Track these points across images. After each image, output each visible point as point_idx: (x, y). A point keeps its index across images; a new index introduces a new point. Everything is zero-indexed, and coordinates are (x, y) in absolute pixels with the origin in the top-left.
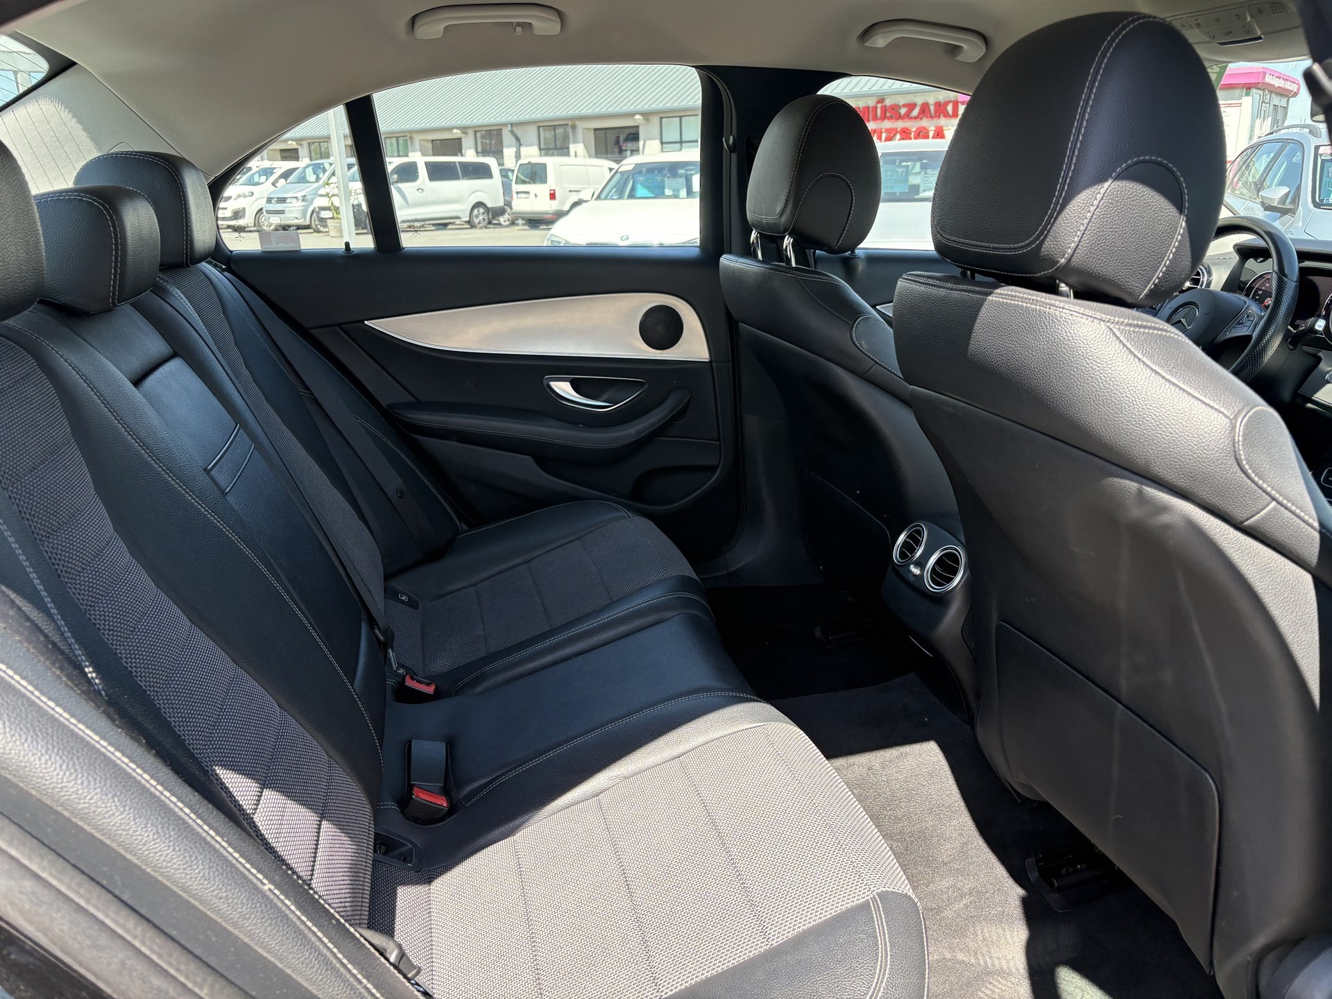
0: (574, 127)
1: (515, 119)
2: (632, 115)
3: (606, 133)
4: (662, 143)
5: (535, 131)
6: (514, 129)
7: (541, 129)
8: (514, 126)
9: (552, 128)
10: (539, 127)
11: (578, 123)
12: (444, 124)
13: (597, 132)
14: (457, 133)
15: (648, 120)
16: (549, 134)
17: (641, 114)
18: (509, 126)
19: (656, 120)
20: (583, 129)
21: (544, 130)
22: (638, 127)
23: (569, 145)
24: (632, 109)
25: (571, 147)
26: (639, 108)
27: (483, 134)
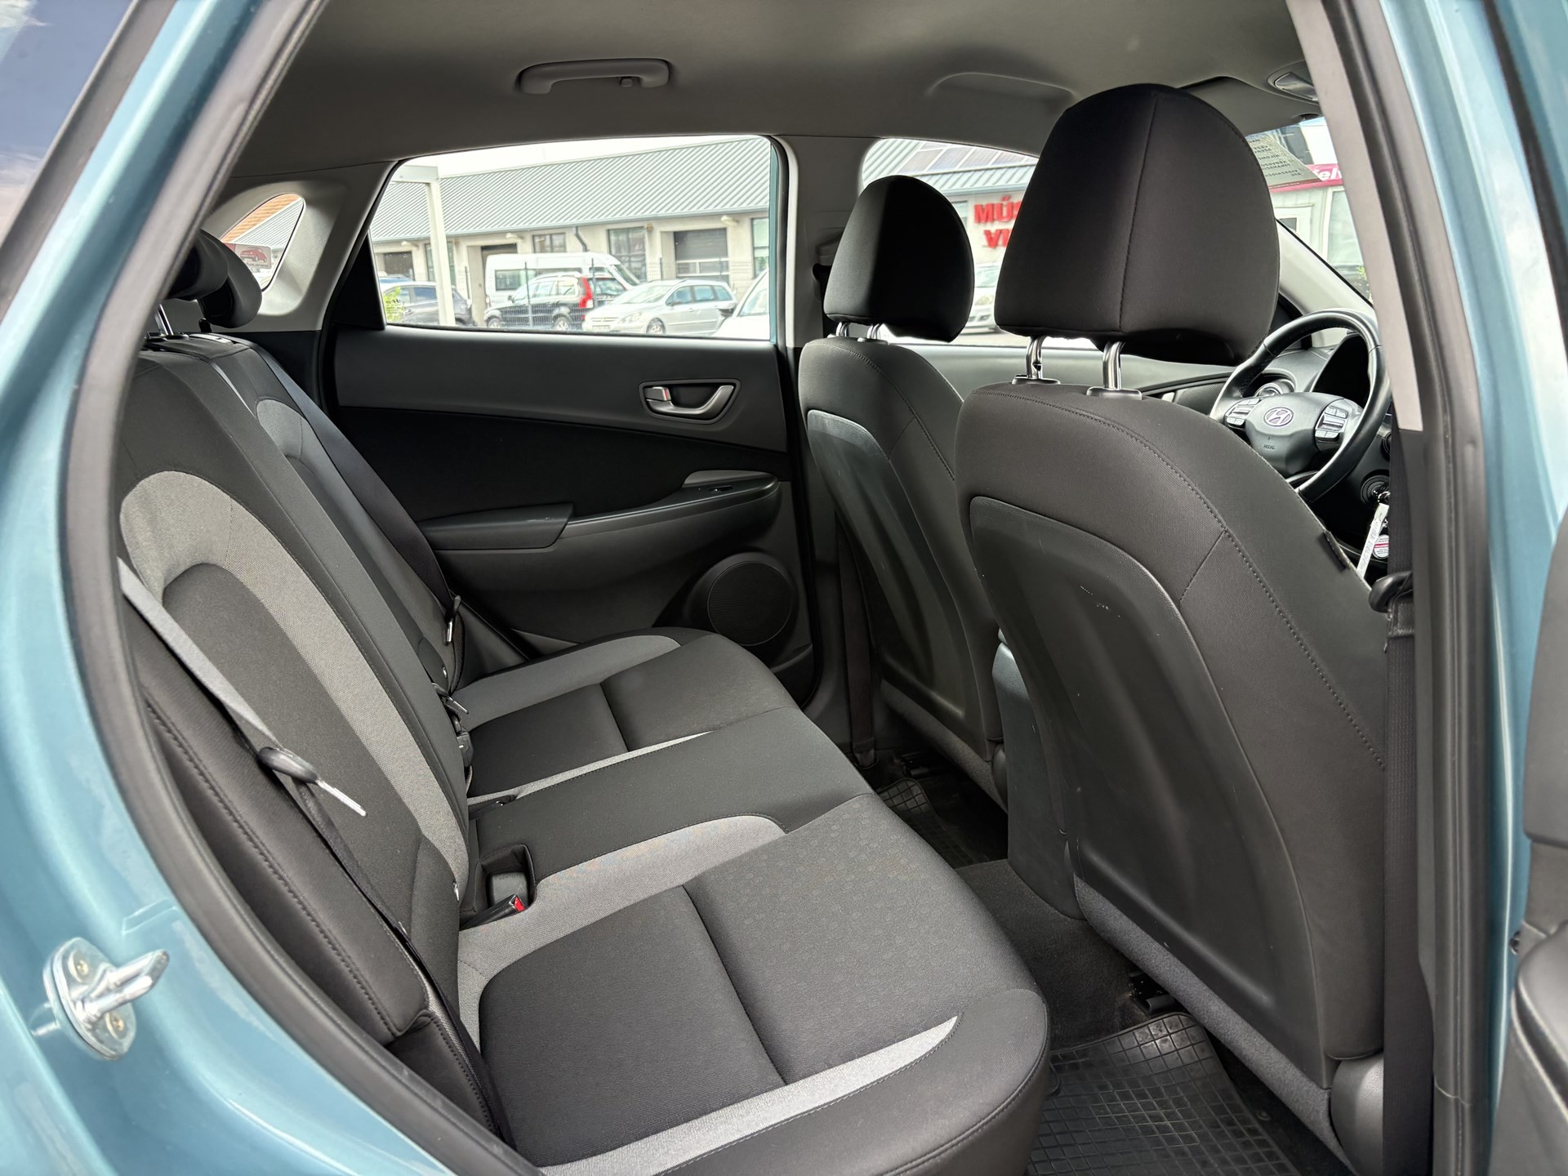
0: (650, 230)
1: (581, 221)
2: (719, 215)
3: (688, 238)
4: (754, 248)
5: (605, 232)
6: (580, 233)
7: (611, 232)
8: (579, 228)
9: (622, 231)
10: (608, 231)
11: (654, 225)
12: (496, 228)
14: (510, 239)
15: (738, 221)
16: (622, 237)
17: (728, 214)
18: (574, 229)
19: (748, 220)
20: (662, 232)
21: (615, 234)
22: (724, 230)
23: (644, 251)
24: (719, 209)
25: (647, 253)
26: (728, 208)
27: (543, 239)
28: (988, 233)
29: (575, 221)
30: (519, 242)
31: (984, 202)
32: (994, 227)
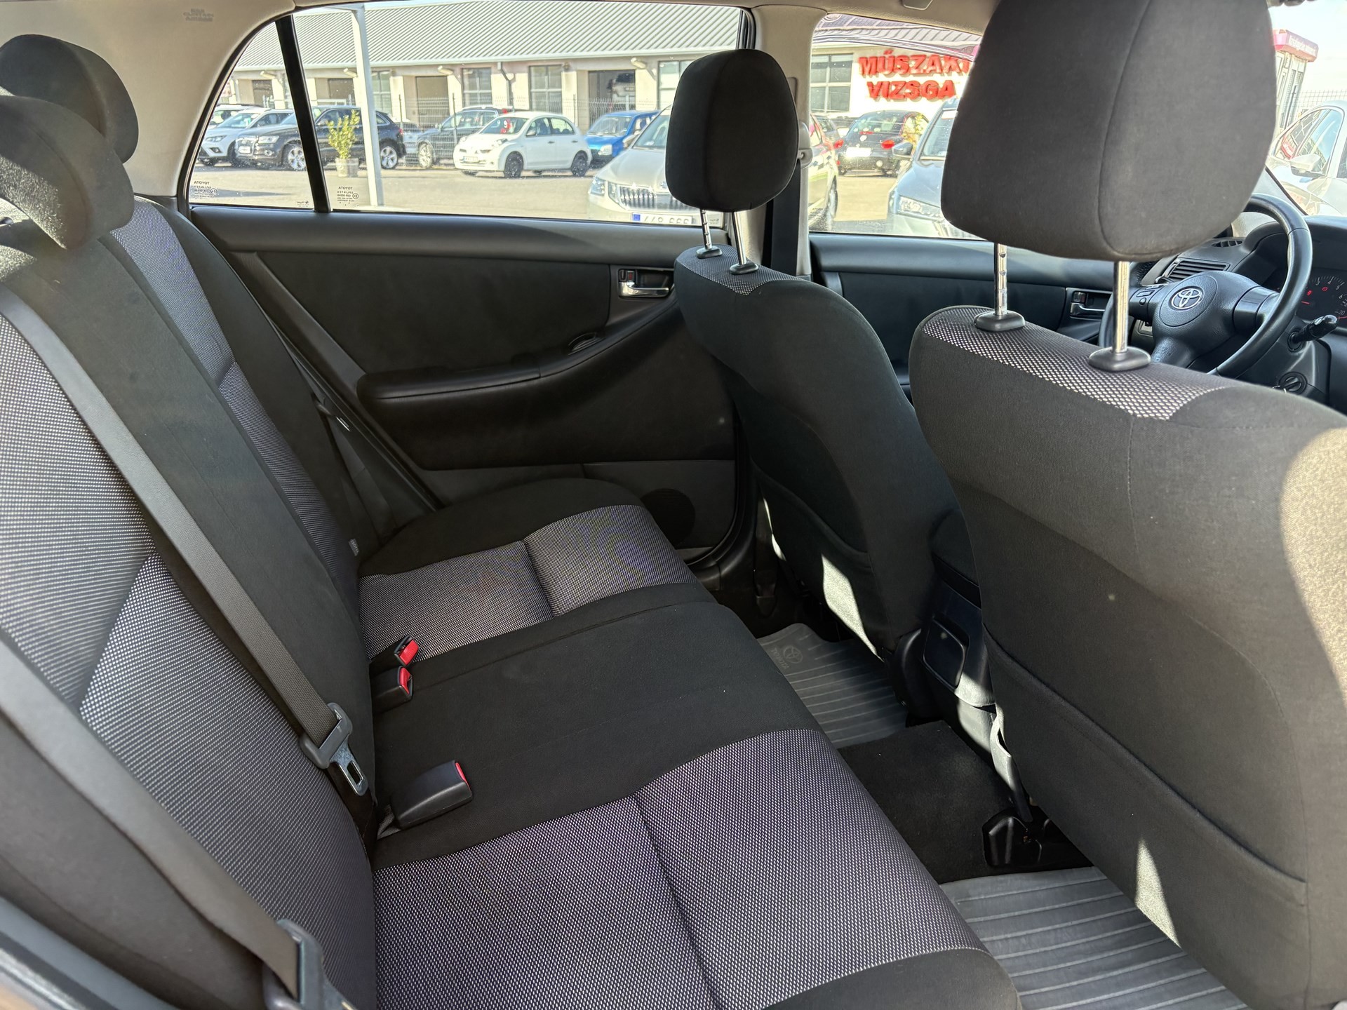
0: (567, 69)
1: (506, 58)
2: (629, 58)
3: (598, 77)
4: (659, 91)
5: (526, 69)
6: (505, 69)
7: (532, 69)
8: (504, 65)
9: (544, 69)
10: (530, 67)
11: (572, 64)
12: (429, 62)
13: (591, 74)
14: (442, 71)
15: (646, 63)
16: (542, 73)
17: (637, 57)
18: (499, 65)
19: (655, 64)
20: (578, 72)
21: (536, 71)
22: (634, 70)
23: (560, 86)
24: (629, 52)
25: (564, 90)
26: (637, 52)
27: (471, 72)
28: (870, 85)
29: (500, 58)
30: (448, 73)
31: (869, 54)
32: (875, 80)
